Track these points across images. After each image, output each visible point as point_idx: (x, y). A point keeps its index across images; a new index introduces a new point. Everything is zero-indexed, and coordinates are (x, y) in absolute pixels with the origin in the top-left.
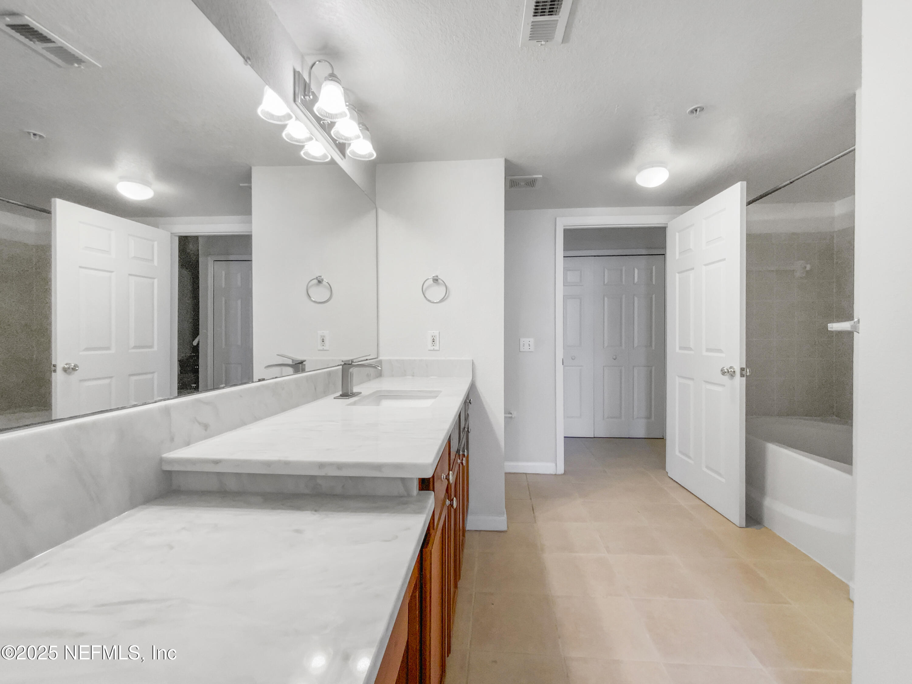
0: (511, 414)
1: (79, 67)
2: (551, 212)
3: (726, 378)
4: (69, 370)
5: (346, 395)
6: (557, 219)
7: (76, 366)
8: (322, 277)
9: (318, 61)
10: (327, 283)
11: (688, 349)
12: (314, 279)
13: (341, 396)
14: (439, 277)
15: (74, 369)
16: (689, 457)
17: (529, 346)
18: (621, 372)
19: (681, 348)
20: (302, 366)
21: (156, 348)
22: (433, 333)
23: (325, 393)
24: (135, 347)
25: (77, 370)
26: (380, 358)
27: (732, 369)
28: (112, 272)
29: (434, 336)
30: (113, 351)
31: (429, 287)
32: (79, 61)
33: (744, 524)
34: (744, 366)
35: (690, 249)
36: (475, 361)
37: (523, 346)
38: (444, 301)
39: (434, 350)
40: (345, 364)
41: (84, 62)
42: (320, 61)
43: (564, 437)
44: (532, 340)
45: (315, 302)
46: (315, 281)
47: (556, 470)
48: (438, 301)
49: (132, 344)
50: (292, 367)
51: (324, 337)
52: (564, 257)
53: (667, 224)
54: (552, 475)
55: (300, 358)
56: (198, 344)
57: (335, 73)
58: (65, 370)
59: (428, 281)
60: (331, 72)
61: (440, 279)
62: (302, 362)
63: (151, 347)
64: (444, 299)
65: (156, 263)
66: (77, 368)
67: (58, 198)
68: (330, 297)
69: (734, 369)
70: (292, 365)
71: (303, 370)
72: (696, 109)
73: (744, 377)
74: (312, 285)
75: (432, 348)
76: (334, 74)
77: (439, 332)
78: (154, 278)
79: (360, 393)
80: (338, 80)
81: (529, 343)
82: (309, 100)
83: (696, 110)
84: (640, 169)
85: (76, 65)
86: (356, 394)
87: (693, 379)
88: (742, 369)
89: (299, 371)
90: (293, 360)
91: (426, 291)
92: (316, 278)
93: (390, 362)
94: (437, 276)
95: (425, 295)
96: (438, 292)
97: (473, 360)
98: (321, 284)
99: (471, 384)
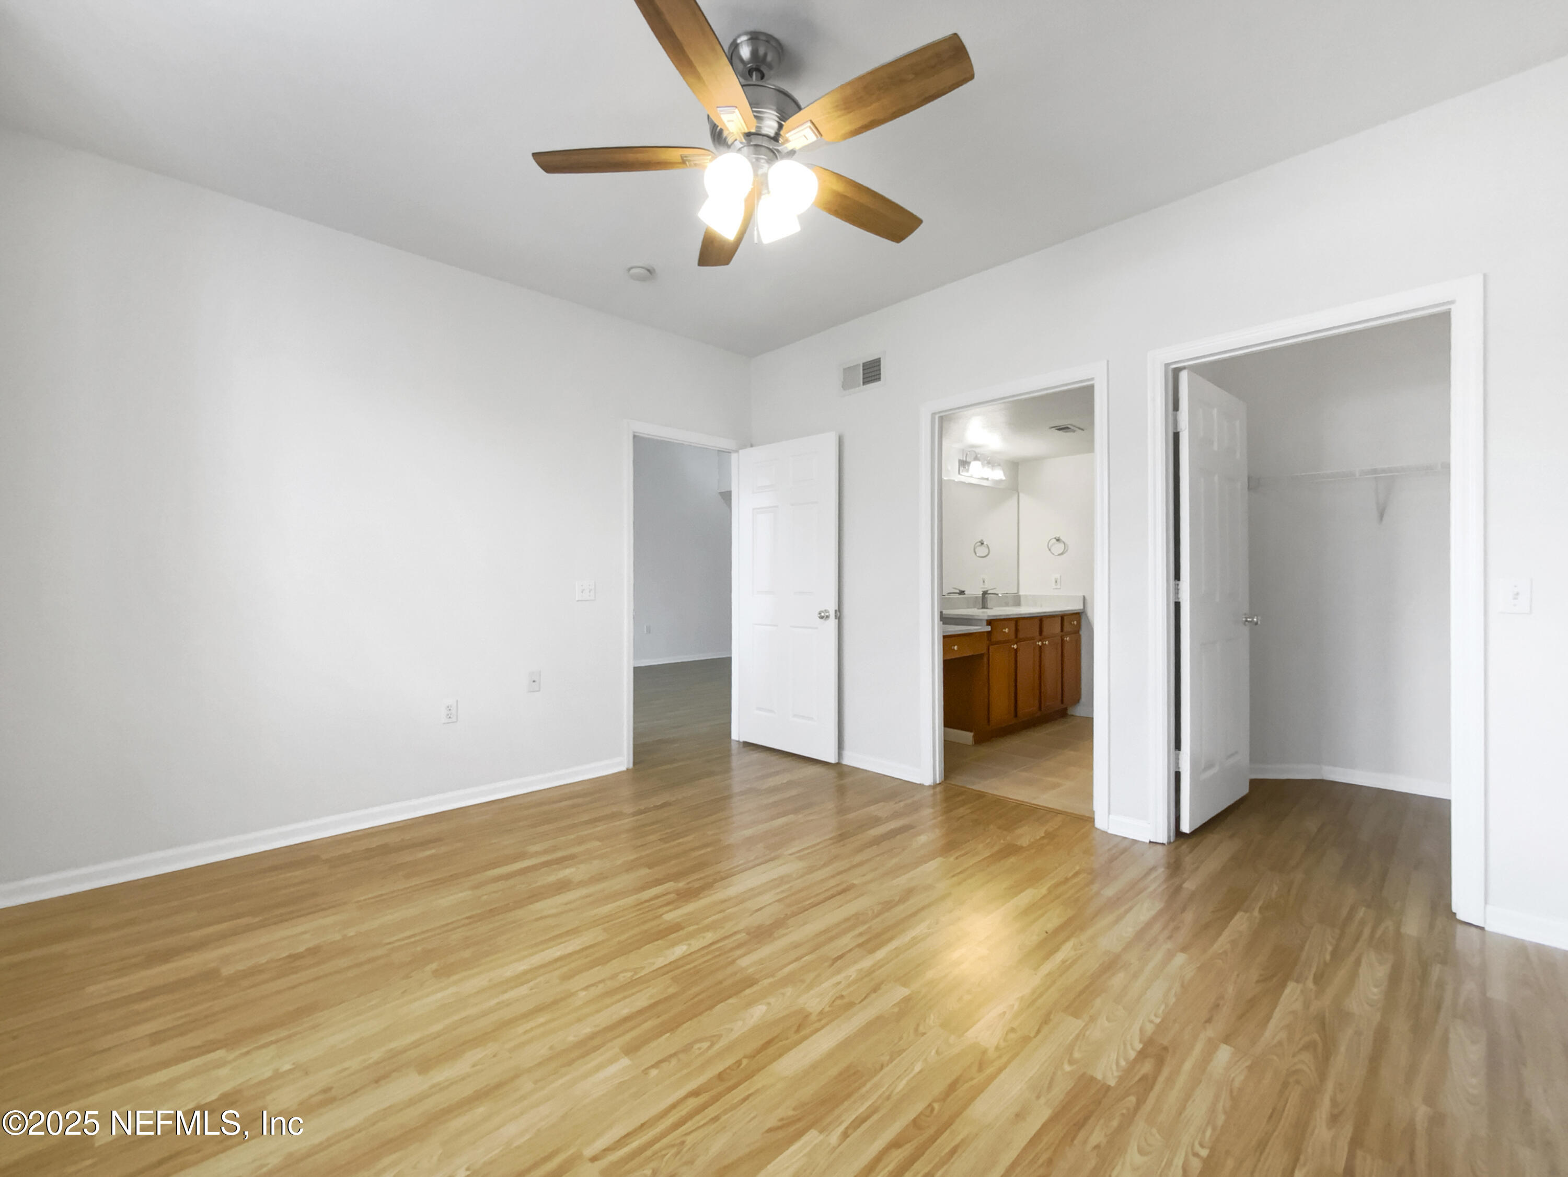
5: (984, 607)
8: (983, 541)
10: (986, 544)
12: (978, 542)
13: (981, 607)
22: (1056, 576)
26: (1020, 593)
29: (1057, 579)
31: (1053, 544)
36: (1086, 596)
38: (1063, 554)
39: (1056, 589)
40: (983, 593)
45: (979, 557)
46: (979, 544)
48: (1058, 554)
51: (984, 579)
55: (963, 589)
59: (1052, 540)
61: (1061, 540)
62: (964, 592)
64: (1064, 552)
68: (988, 552)
71: (964, 594)
74: (978, 546)
75: (1055, 587)
77: (1061, 576)
86: (989, 608)
91: (1051, 546)
92: (980, 542)
93: (1026, 596)
94: (1059, 537)
95: (1050, 550)
96: (1059, 548)
97: (1084, 598)
98: (983, 545)
99: (1082, 613)
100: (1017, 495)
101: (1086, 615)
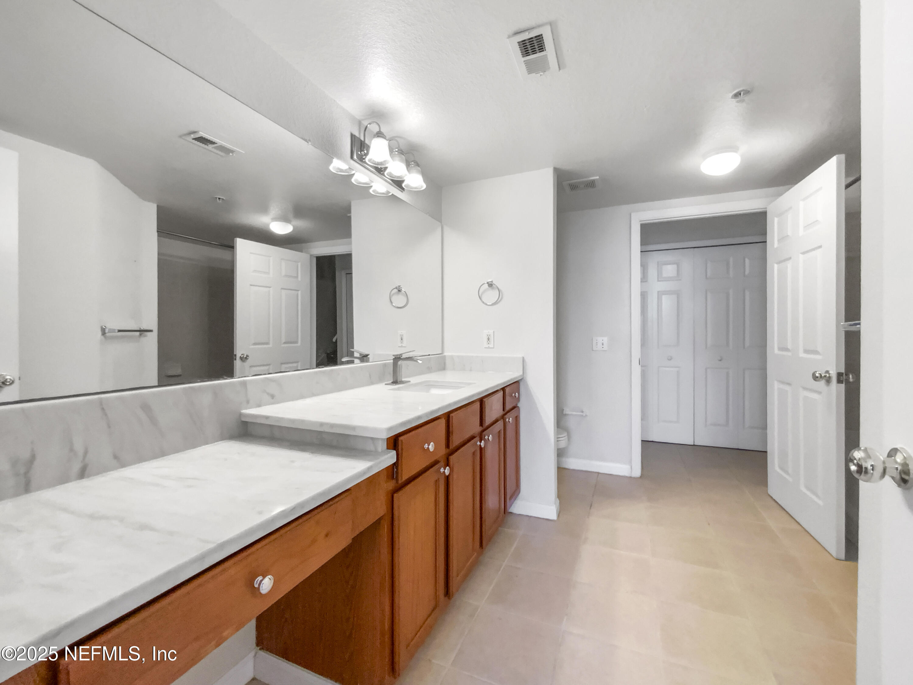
0: (583, 412)
1: (233, 155)
2: (625, 208)
3: (822, 383)
4: (244, 359)
5: (395, 382)
6: (632, 214)
7: (247, 356)
8: (401, 287)
9: (368, 124)
10: (405, 291)
11: (786, 350)
12: (394, 289)
13: (392, 383)
14: (494, 282)
15: (247, 358)
16: (787, 472)
17: (603, 345)
18: (728, 374)
19: (780, 349)
20: (366, 359)
21: (299, 344)
22: (489, 332)
23: (380, 380)
24: (285, 343)
25: (248, 359)
26: (445, 354)
27: (827, 374)
28: (270, 287)
29: (489, 335)
30: (270, 346)
31: (485, 291)
32: (232, 152)
33: (843, 556)
34: (843, 370)
35: (788, 236)
36: (525, 358)
37: (597, 345)
38: (498, 303)
39: (489, 348)
40: (395, 358)
41: (234, 151)
42: (370, 124)
43: (642, 441)
44: (605, 339)
45: (394, 306)
46: (396, 290)
47: (631, 472)
48: (491, 304)
49: (283, 340)
50: (359, 359)
51: (402, 336)
52: (641, 252)
53: (766, 208)
54: (627, 477)
55: (366, 352)
56: (336, 340)
57: (382, 130)
58: (241, 358)
59: (484, 285)
60: (378, 130)
61: (495, 285)
62: (367, 356)
63: (296, 342)
64: (498, 301)
65: (299, 279)
66: (248, 358)
67: (238, 237)
68: (407, 302)
69: (829, 374)
70: (360, 358)
71: (368, 361)
72: (740, 92)
73: (842, 383)
74: (394, 294)
75: (487, 346)
76: (381, 132)
77: (494, 332)
78: (298, 291)
79: (409, 381)
80: (383, 136)
81: (602, 341)
82: (364, 154)
83: (740, 94)
84: (705, 156)
85: (231, 154)
86: (404, 382)
87: (789, 384)
88: (839, 375)
89: (364, 362)
90: (360, 354)
91: (482, 294)
92: (396, 288)
93: (452, 357)
94: (492, 282)
95: (480, 298)
96: (491, 296)
97: (523, 358)
98: (400, 293)
99: (521, 380)
100: (440, 229)
101: (527, 386)
